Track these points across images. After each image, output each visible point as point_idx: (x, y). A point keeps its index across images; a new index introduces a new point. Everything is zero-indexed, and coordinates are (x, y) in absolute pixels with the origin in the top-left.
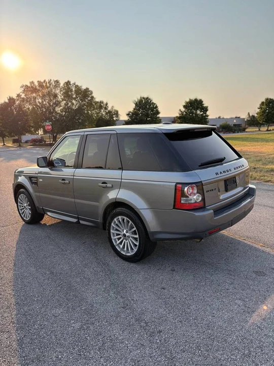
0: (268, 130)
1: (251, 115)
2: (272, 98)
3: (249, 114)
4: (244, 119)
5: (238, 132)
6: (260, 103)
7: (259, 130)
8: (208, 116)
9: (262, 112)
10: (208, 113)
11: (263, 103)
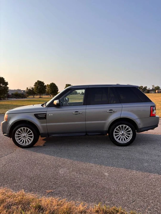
0: (40, 97)
1: (29, 89)
2: (41, 81)
3: (27, 88)
4: (25, 91)
5: (25, 98)
6: (35, 83)
7: (34, 97)
8: (8, 88)
9: (37, 88)
10: (8, 86)
11: (36, 83)
